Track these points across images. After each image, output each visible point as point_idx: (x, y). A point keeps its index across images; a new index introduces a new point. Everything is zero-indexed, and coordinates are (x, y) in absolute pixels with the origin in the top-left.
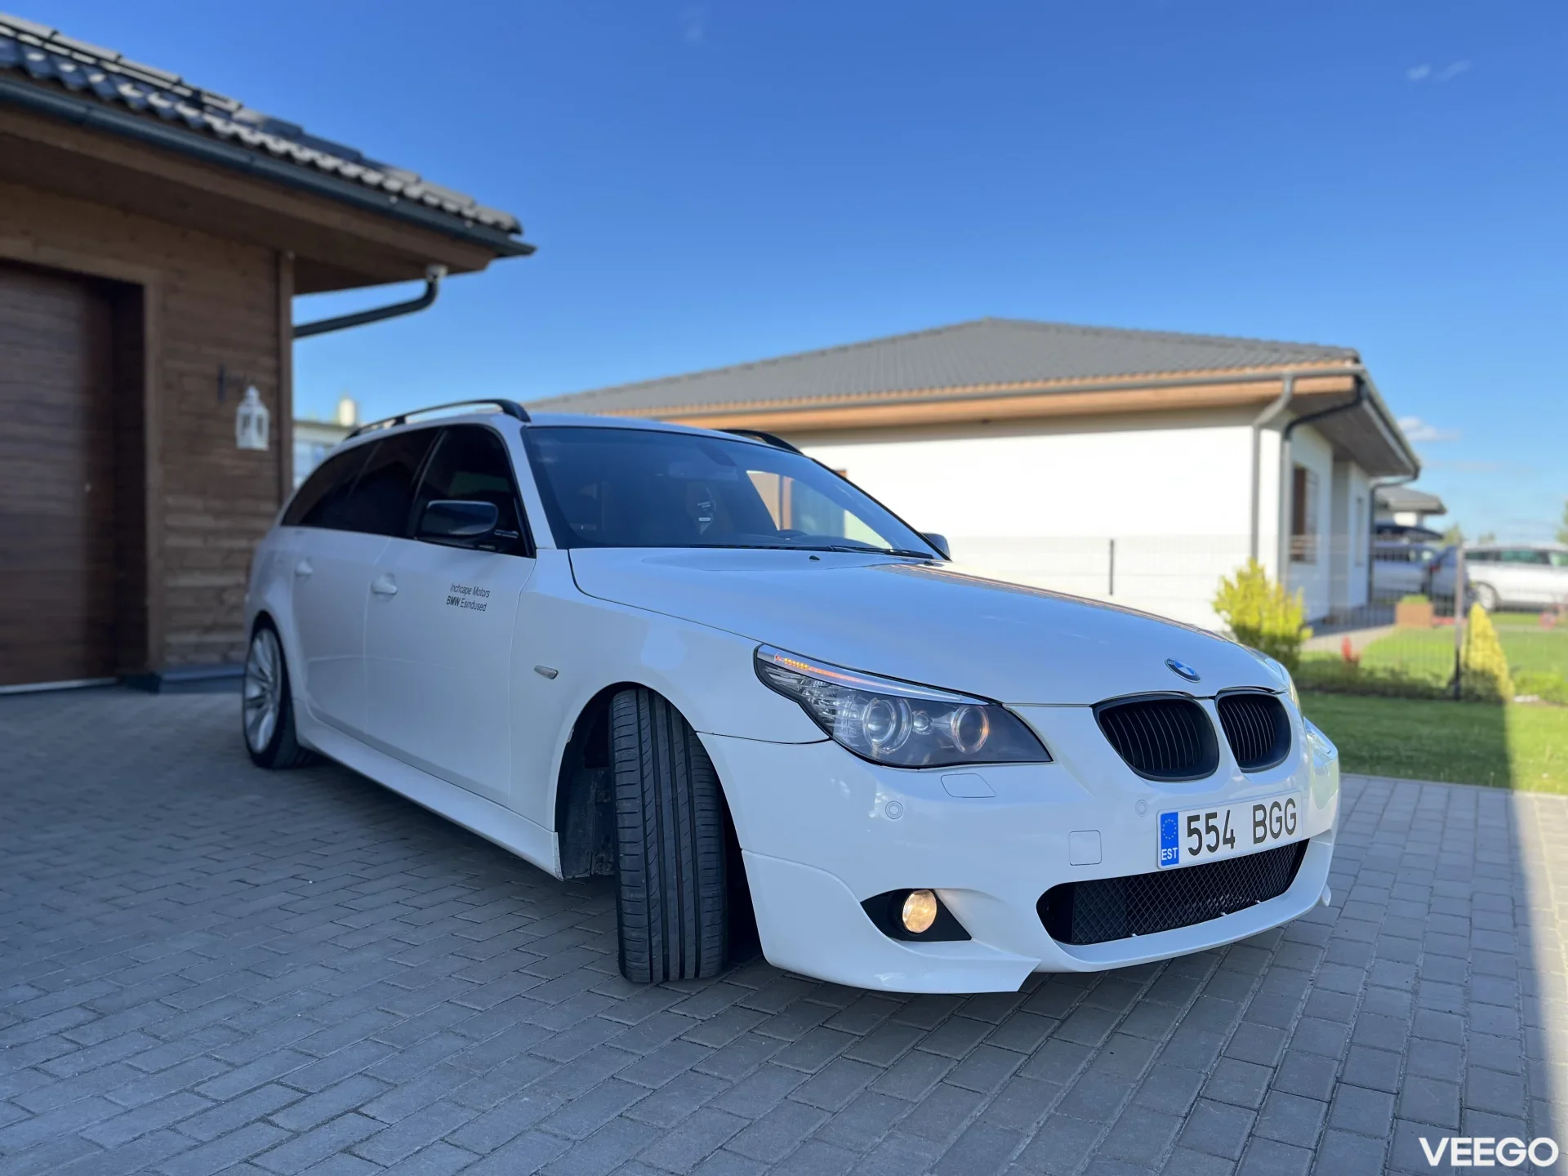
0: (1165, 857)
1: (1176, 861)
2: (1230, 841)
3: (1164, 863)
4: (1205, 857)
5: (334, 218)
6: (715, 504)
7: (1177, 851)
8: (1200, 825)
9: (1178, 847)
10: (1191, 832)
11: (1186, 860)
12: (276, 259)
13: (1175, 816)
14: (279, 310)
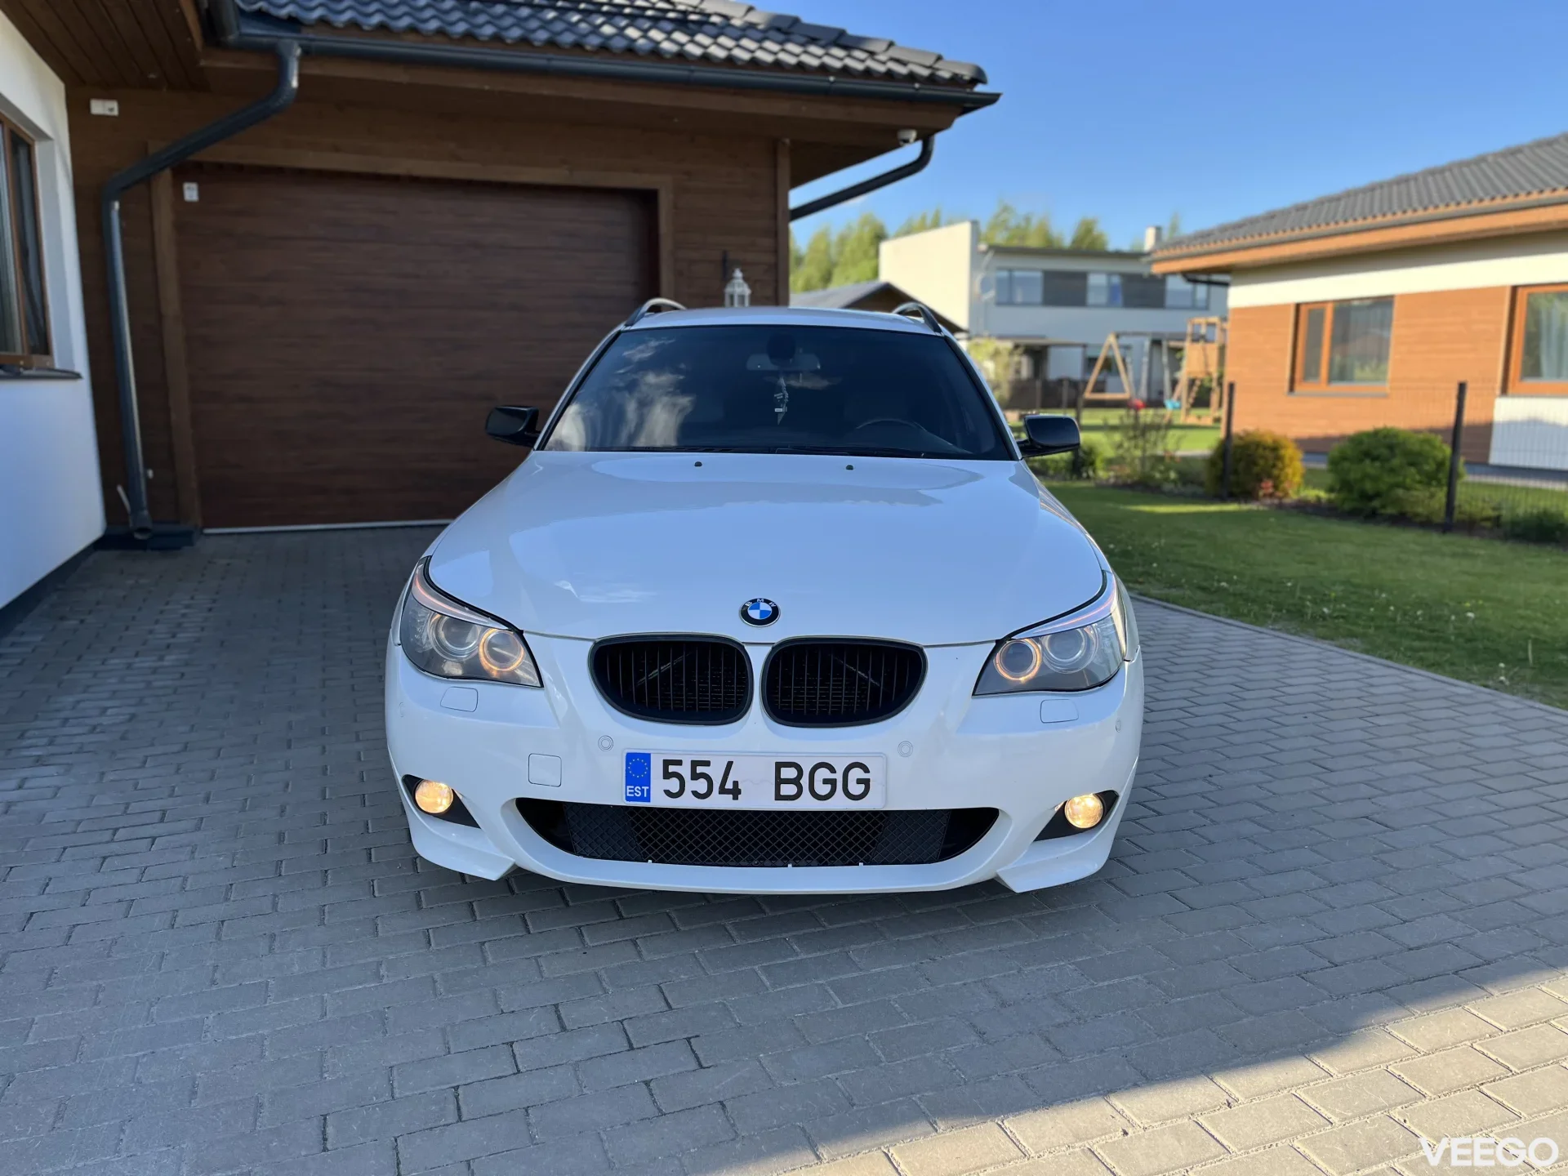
0: (630, 793)
1: (648, 799)
2: (735, 792)
3: (628, 799)
4: (687, 802)
5: (781, 107)
6: (787, 396)
7: (649, 791)
8: (685, 770)
9: (649, 786)
10: (667, 775)
11: (659, 800)
12: (774, 148)
13: (647, 757)
14: (777, 198)
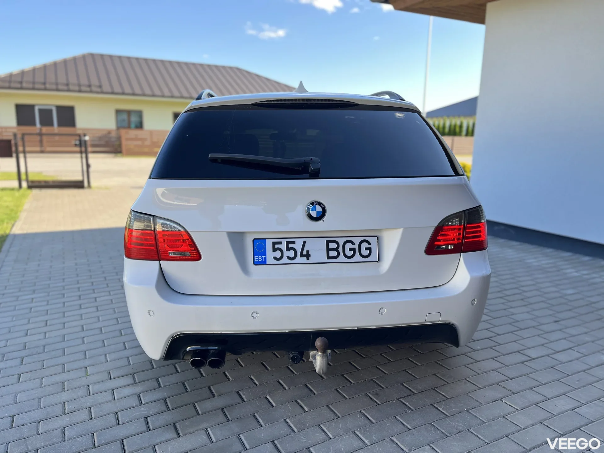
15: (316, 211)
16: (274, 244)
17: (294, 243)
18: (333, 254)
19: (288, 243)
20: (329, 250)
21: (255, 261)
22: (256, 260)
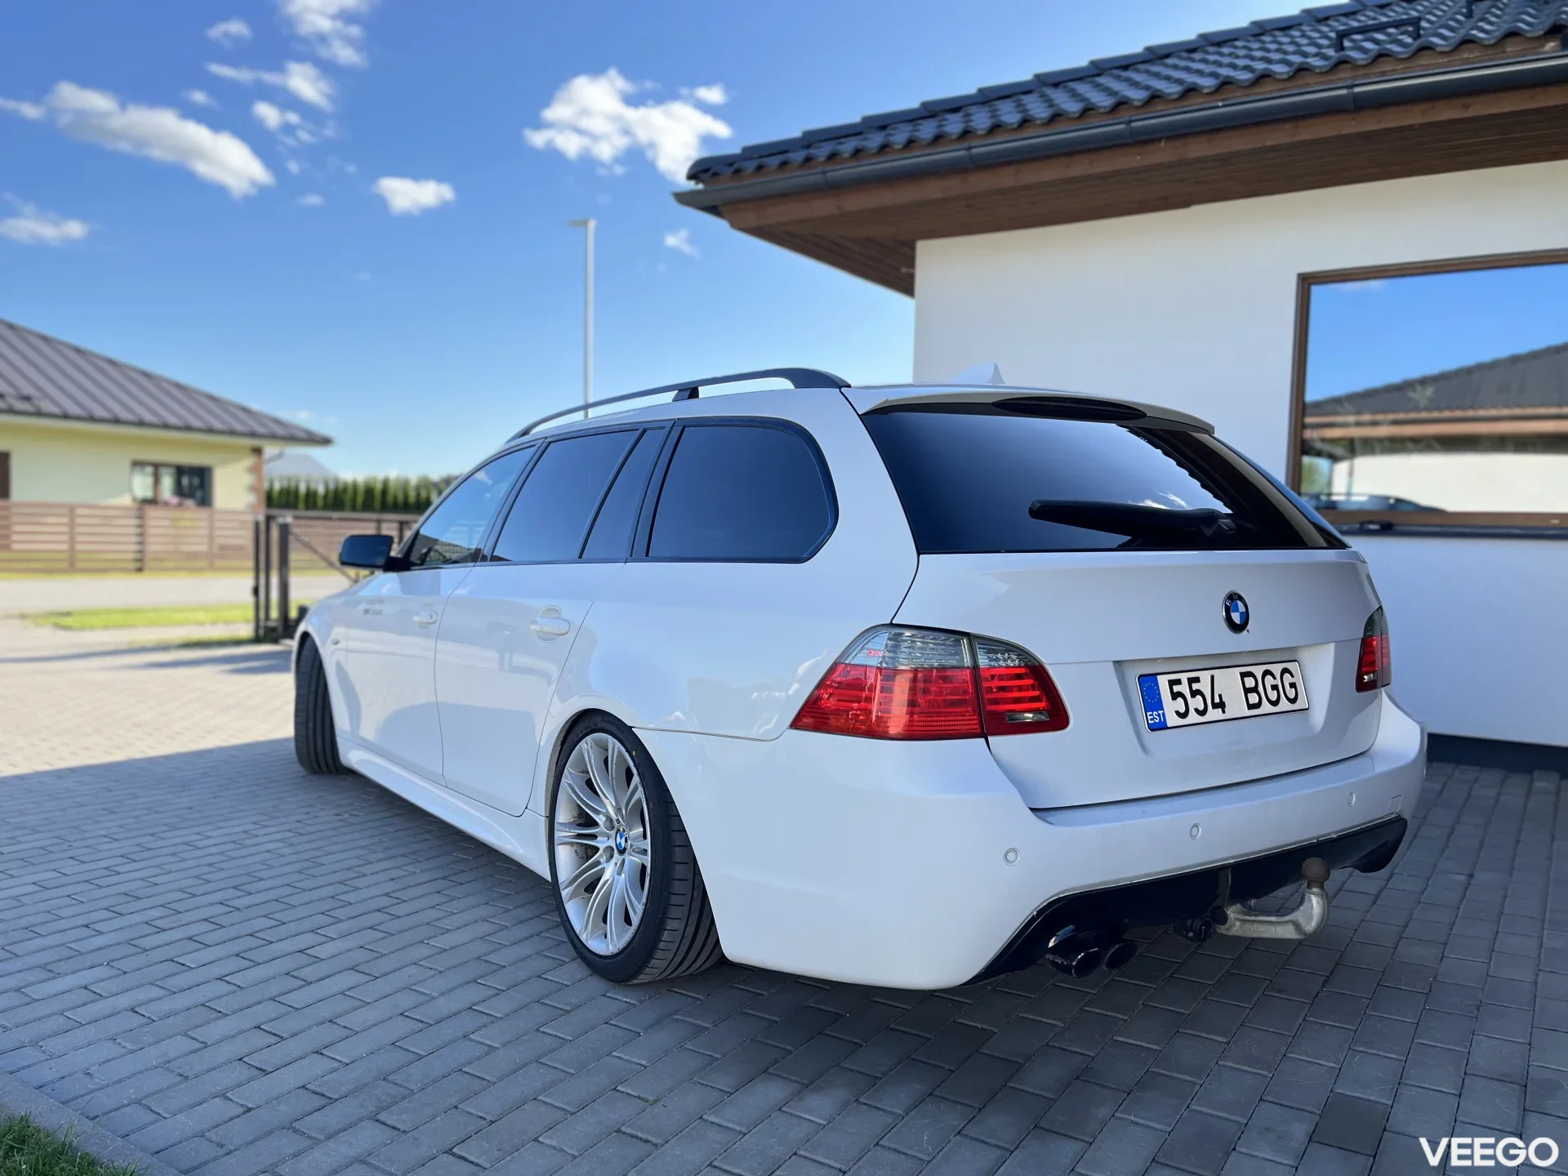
15: (1238, 611)
16: (1172, 683)
17: (1197, 680)
18: (1253, 698)
19: (1191, 681)
20: (1247, 691)
21: (1150, 722)
22: (1151, 720)
